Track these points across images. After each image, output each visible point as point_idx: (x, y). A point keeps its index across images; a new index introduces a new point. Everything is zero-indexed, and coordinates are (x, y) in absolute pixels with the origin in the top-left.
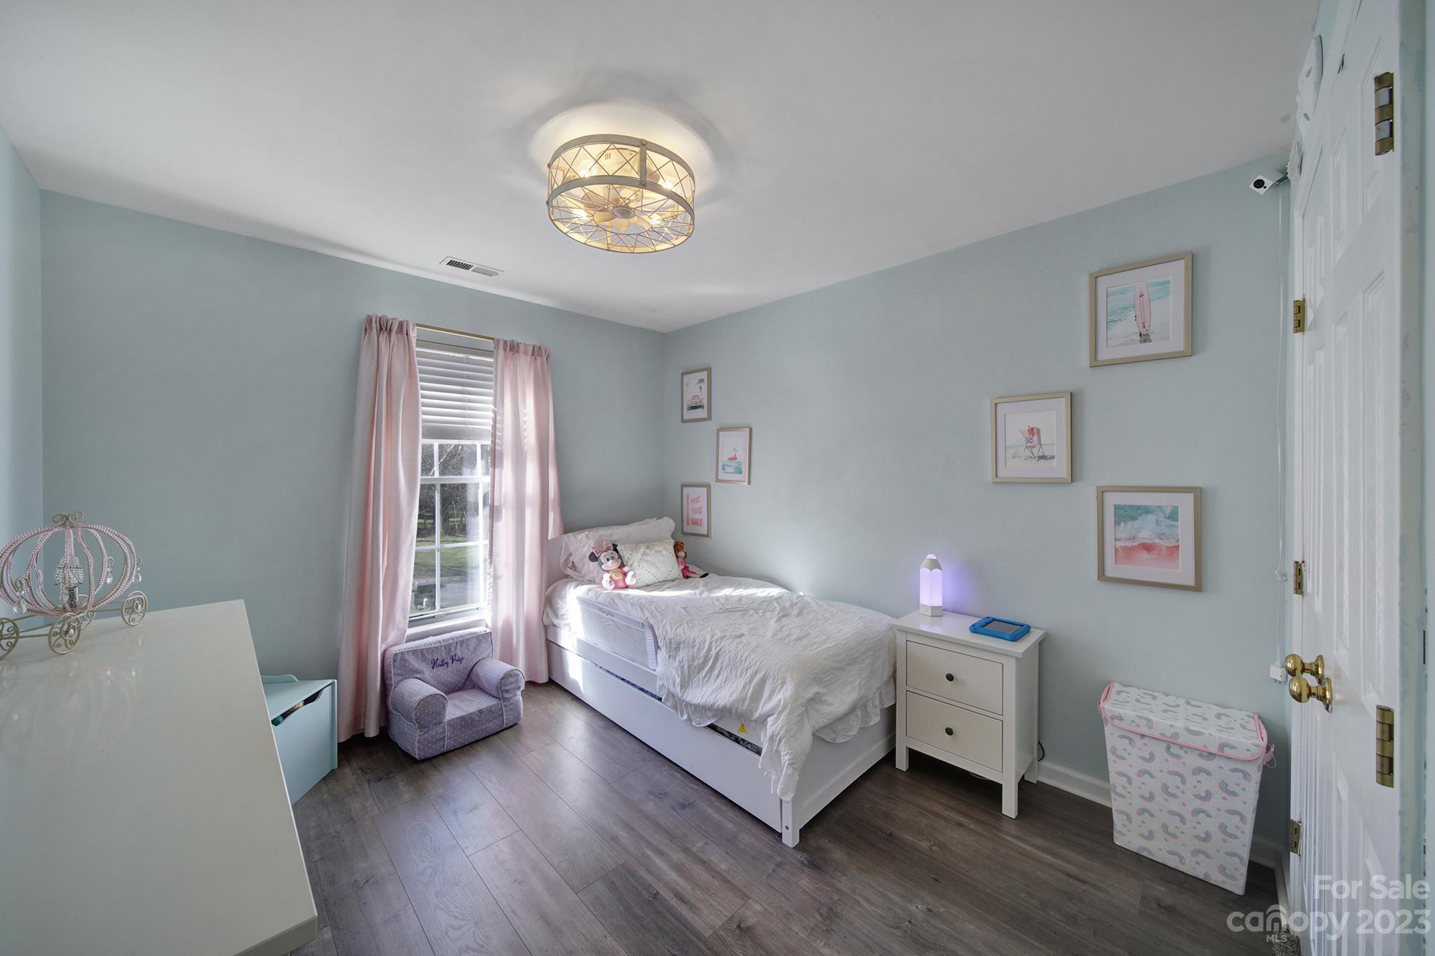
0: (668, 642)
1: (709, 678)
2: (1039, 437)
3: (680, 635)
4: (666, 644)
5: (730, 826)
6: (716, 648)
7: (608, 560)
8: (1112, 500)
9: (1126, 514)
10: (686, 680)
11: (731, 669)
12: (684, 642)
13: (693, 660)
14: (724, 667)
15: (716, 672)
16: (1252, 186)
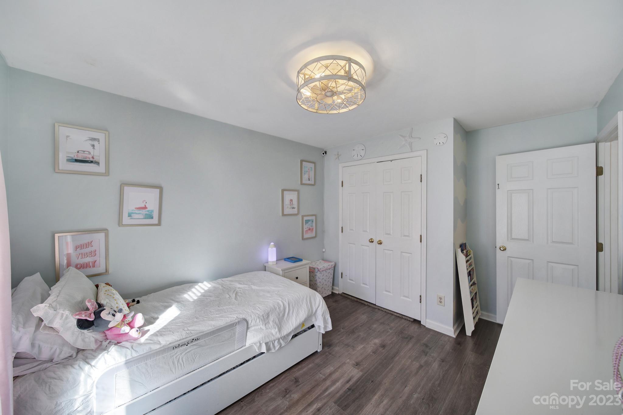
0: (262, 318)
1: (289, 317)
2: (293, 202)
3: (266, 309)
4: (261, 320)
5: (310, 366)
6: (286, 301)
7: (114, 315)
8: (305, 218)
9: (307, 221)
10: (280, 327)
11: (297, 304)
12: (270, 311)
13: (279, 315)
14: (294, 306)
15: (291, 311)
16: (322, 153)
